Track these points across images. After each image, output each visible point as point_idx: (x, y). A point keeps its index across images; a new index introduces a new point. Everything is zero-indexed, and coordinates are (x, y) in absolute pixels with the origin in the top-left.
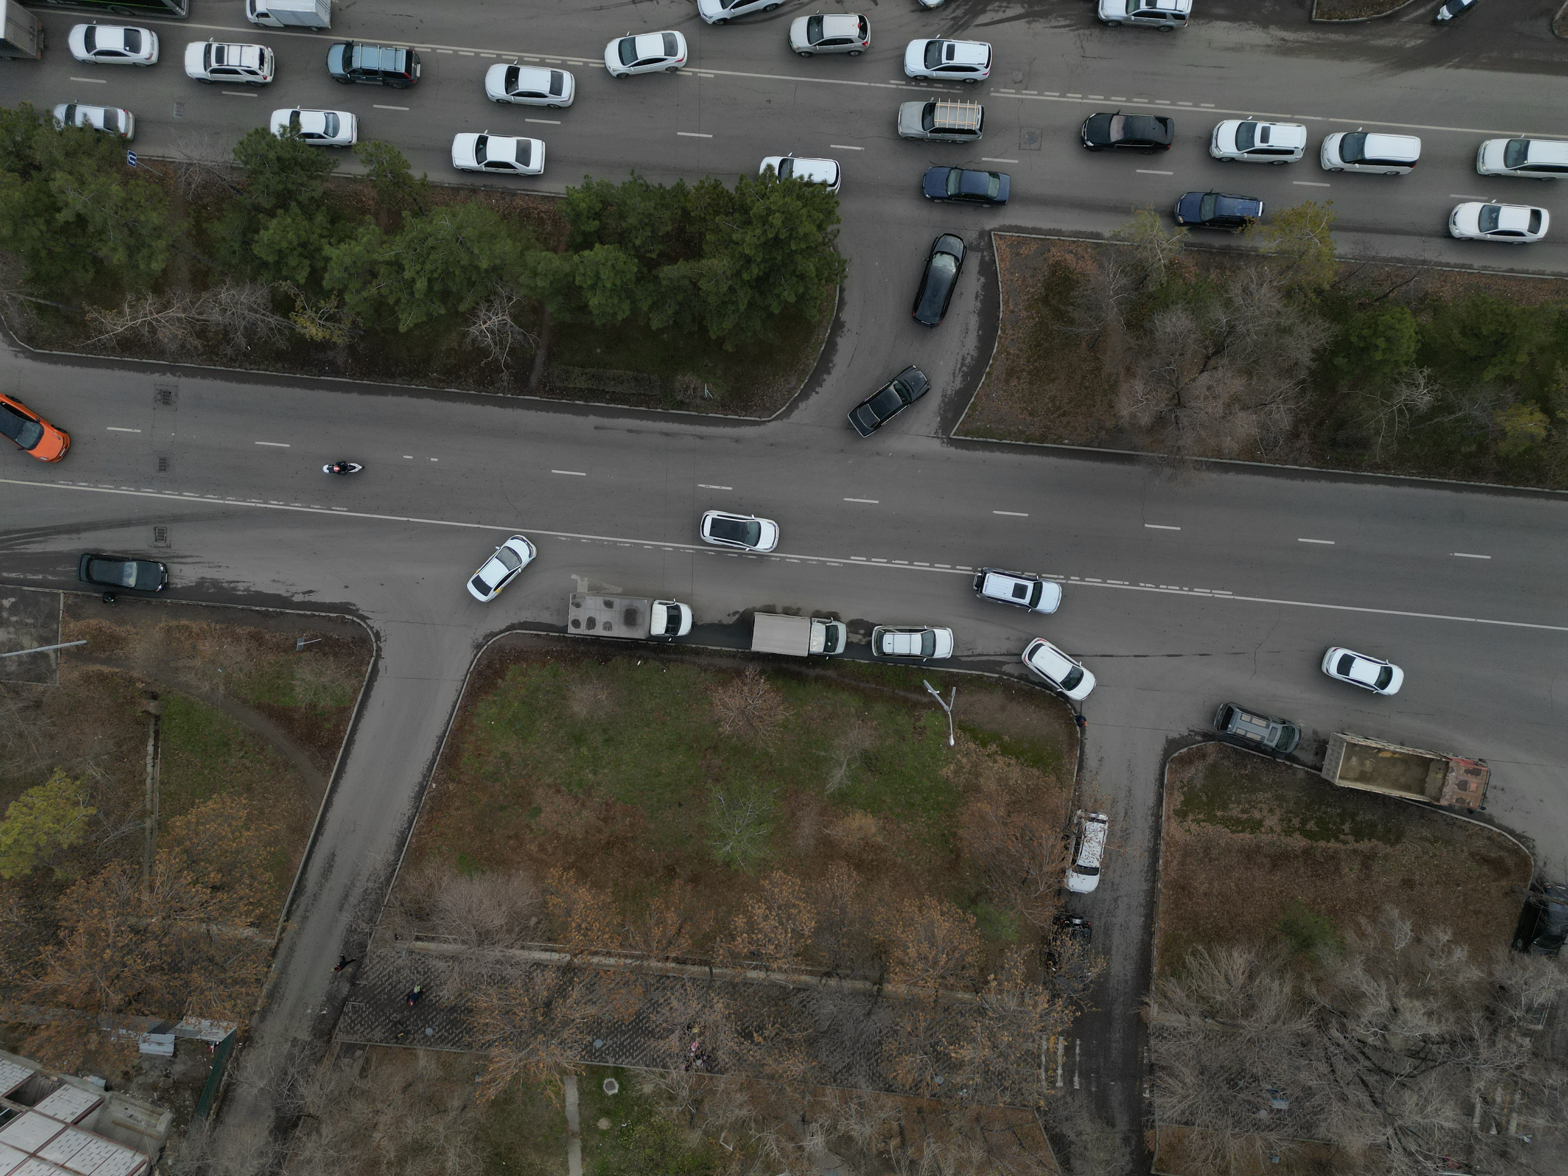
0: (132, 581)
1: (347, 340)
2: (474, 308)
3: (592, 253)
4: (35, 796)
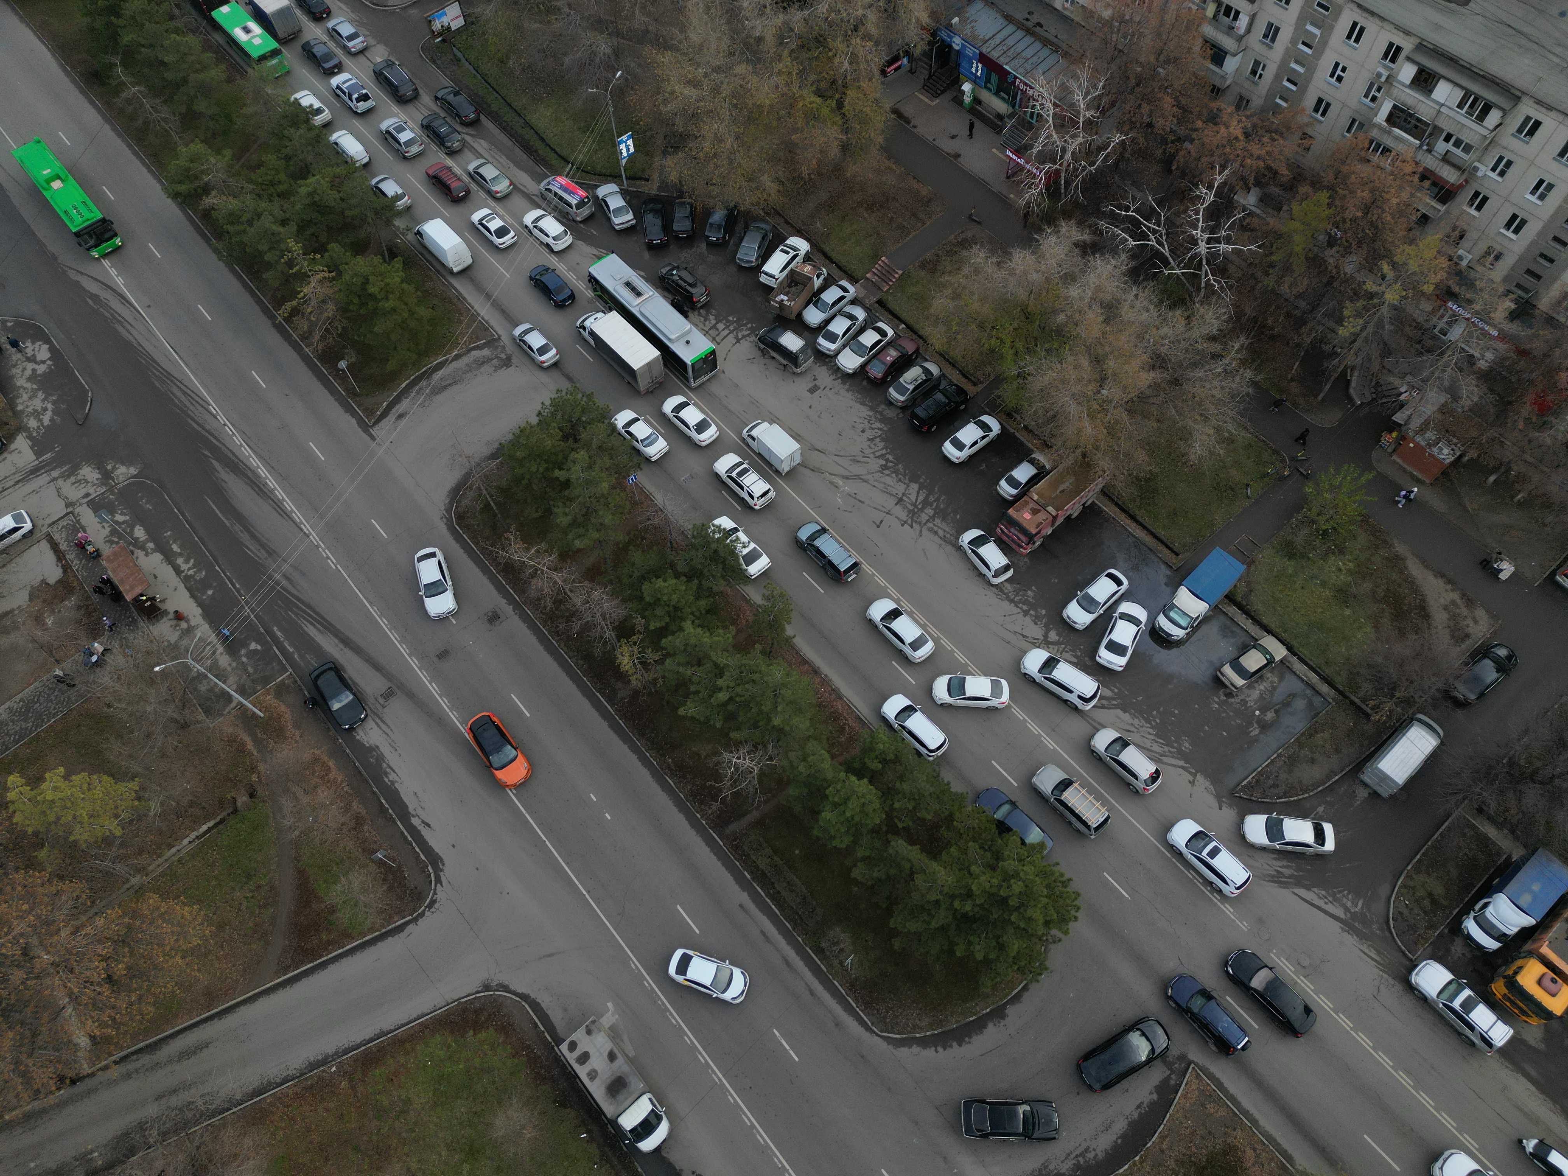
0: (336, 706)
1: (639, 685)
2: (741, 742)
3: (857, 782)
4: (102, 784)
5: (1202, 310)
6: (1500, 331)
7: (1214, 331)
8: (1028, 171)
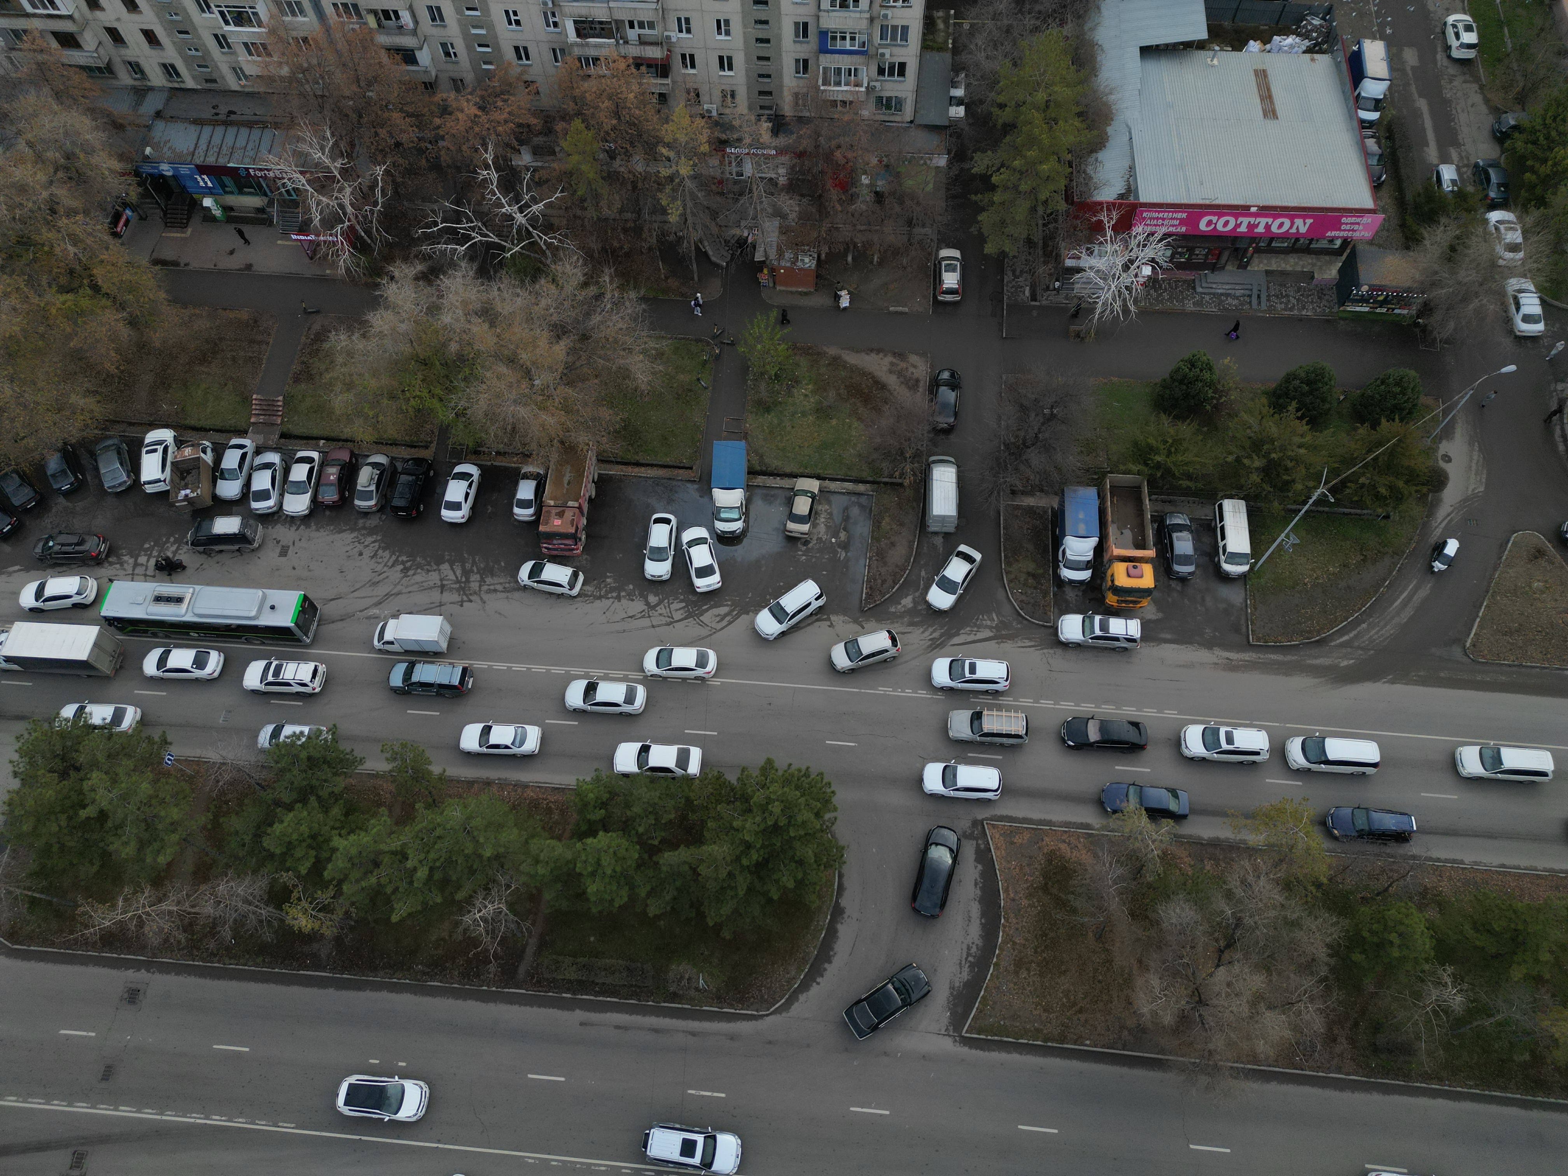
1: (335, 930)
2: (471, 896)
3: (595, 841)
5: (558, 268)
6: (775, 148)
7: (582, 279)
8: (325, 242)
